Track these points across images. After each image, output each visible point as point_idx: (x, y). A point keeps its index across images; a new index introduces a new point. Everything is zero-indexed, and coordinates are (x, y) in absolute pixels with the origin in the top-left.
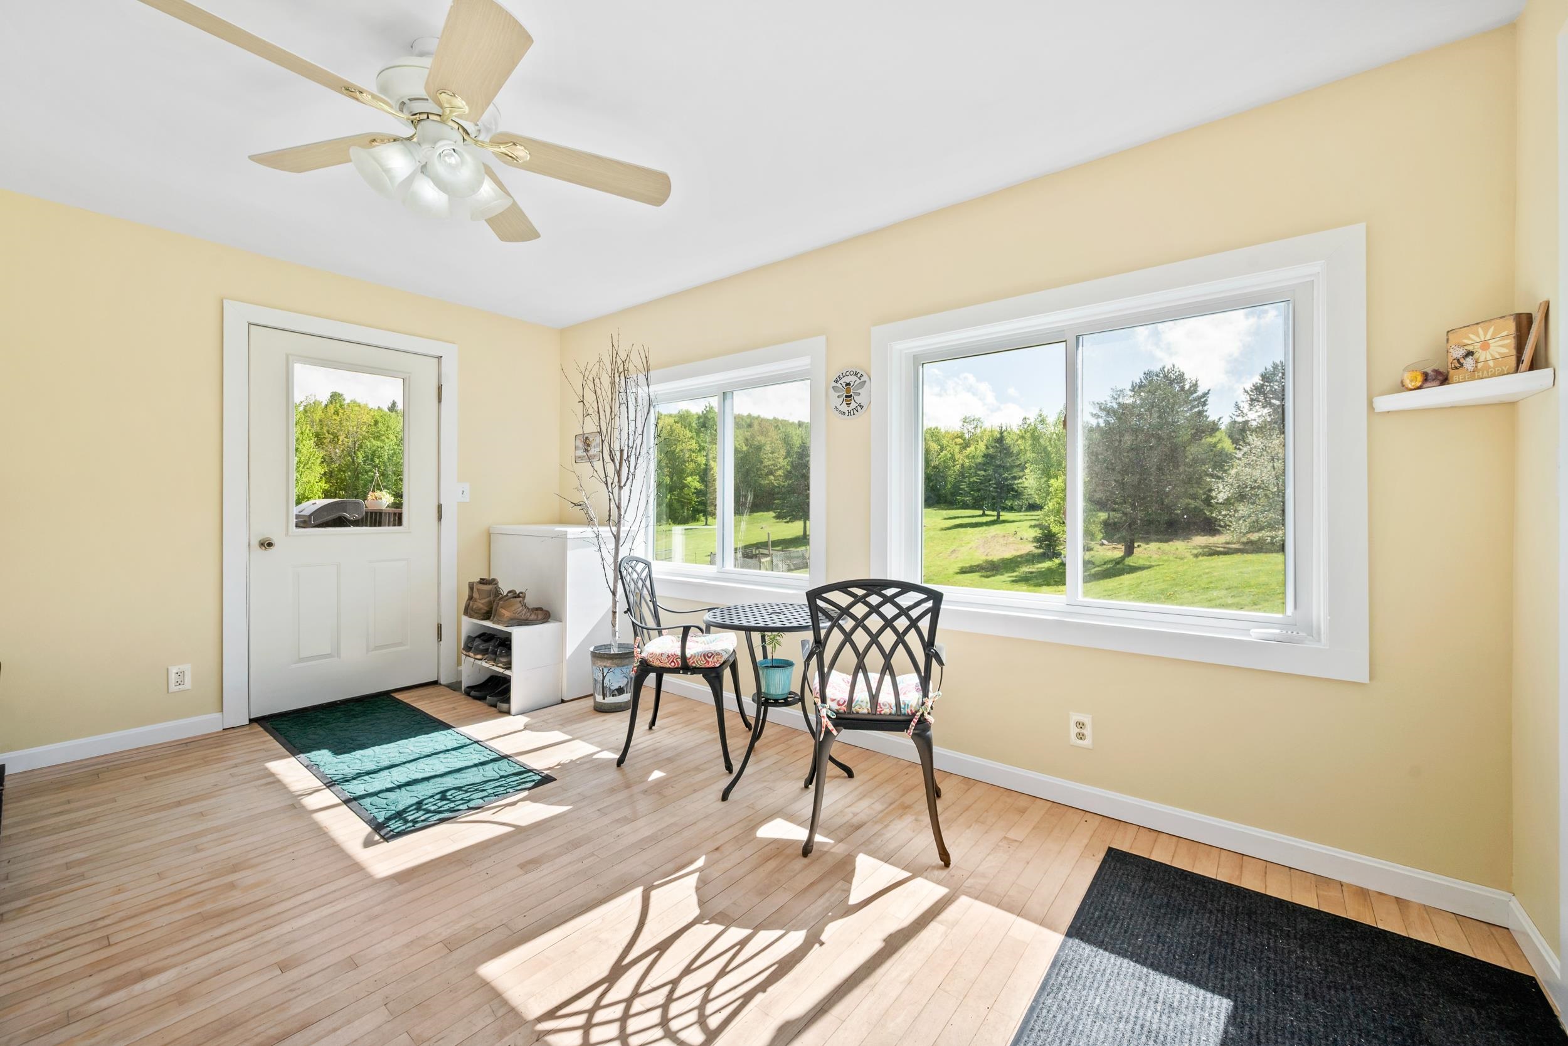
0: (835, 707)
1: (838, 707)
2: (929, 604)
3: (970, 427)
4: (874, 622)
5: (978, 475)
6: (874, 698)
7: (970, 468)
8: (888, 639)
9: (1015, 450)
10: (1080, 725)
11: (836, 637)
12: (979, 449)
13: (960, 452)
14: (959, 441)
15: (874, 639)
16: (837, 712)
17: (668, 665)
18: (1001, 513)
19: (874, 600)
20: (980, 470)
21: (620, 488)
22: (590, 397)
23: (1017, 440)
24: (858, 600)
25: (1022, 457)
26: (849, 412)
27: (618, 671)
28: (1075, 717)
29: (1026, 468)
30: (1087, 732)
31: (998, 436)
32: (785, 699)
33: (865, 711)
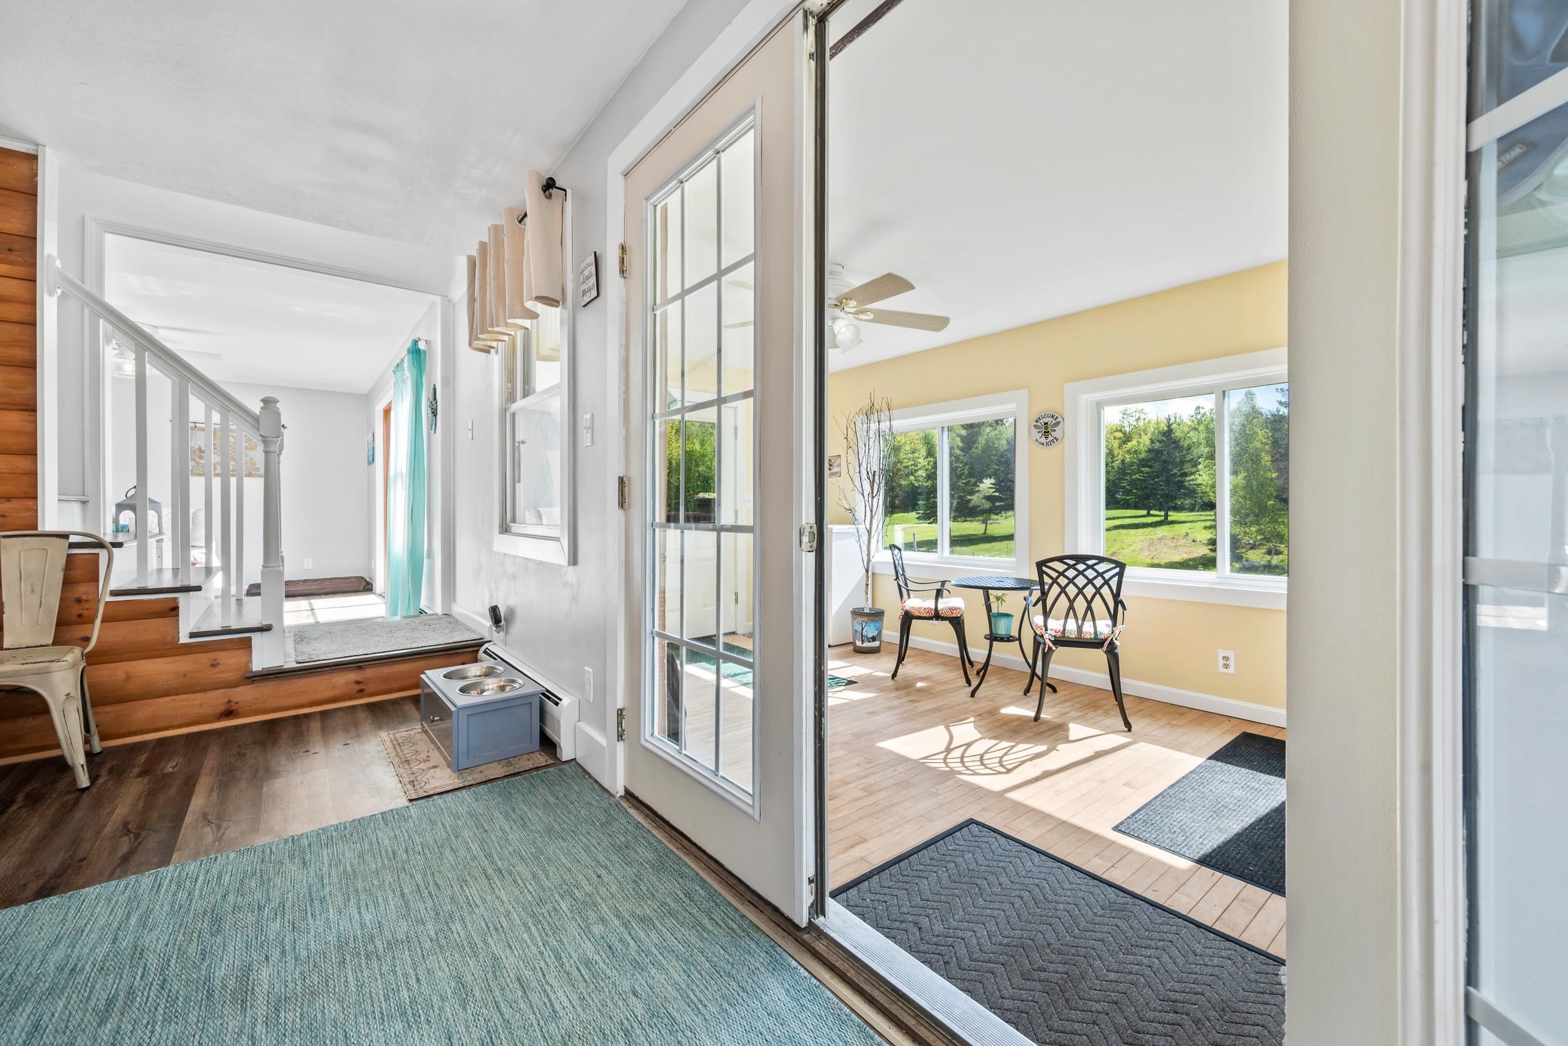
0: (1053, 633)
1: (1055, 634)
2: (1117, 570)
3: (1132, 421)
4: (1081, 581)
5: (1142, 472)
6: (1080, 628)
7: (1132, 464)
8: (1089, 591)
9: (1186, 443)
10: (1226, 658)
11: (1056, 589)
12: (1144, 442)
13: (1120, 447)
14: (1119, 435)
15: (1080, 591)
16: (1055, 637)
17: (925, 615)
18: (1169, 513)
19: (1081, 567)
20: (1144, 466)
21: (873, 497)
22: (851, 434)
23: (1189, 432)
24: (1070, 567)
25: (1195, 451)
26: (1047, 443)
27: (872, 625)
28: (1222, 654)
29: (1200, 463)
30: (1232, 663)
31: (1165, 429)
32: (1008, 638)
33: (1074, 636)
